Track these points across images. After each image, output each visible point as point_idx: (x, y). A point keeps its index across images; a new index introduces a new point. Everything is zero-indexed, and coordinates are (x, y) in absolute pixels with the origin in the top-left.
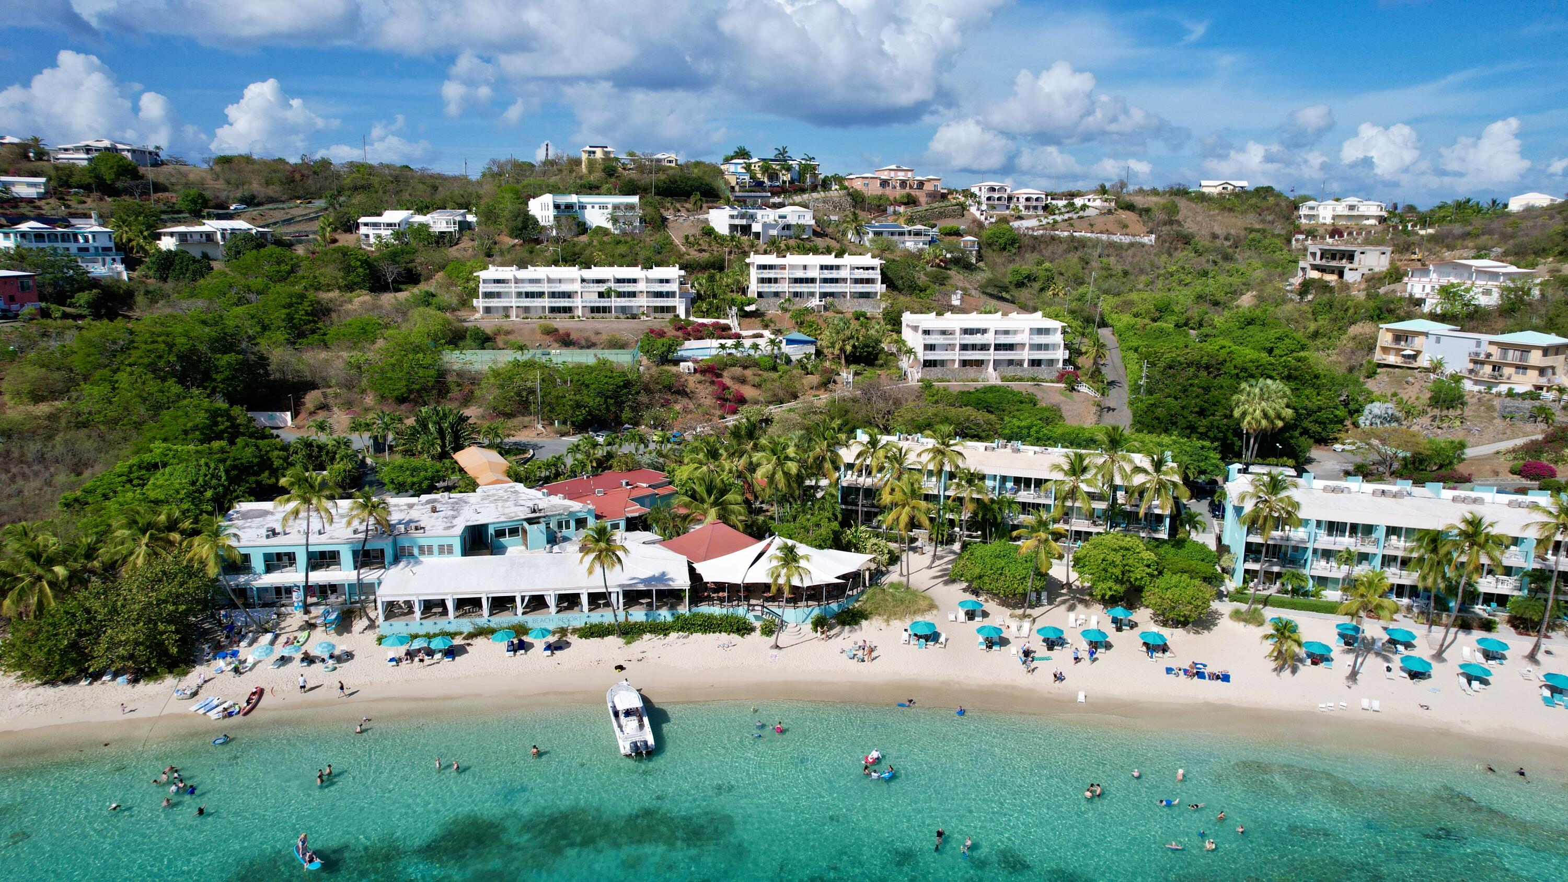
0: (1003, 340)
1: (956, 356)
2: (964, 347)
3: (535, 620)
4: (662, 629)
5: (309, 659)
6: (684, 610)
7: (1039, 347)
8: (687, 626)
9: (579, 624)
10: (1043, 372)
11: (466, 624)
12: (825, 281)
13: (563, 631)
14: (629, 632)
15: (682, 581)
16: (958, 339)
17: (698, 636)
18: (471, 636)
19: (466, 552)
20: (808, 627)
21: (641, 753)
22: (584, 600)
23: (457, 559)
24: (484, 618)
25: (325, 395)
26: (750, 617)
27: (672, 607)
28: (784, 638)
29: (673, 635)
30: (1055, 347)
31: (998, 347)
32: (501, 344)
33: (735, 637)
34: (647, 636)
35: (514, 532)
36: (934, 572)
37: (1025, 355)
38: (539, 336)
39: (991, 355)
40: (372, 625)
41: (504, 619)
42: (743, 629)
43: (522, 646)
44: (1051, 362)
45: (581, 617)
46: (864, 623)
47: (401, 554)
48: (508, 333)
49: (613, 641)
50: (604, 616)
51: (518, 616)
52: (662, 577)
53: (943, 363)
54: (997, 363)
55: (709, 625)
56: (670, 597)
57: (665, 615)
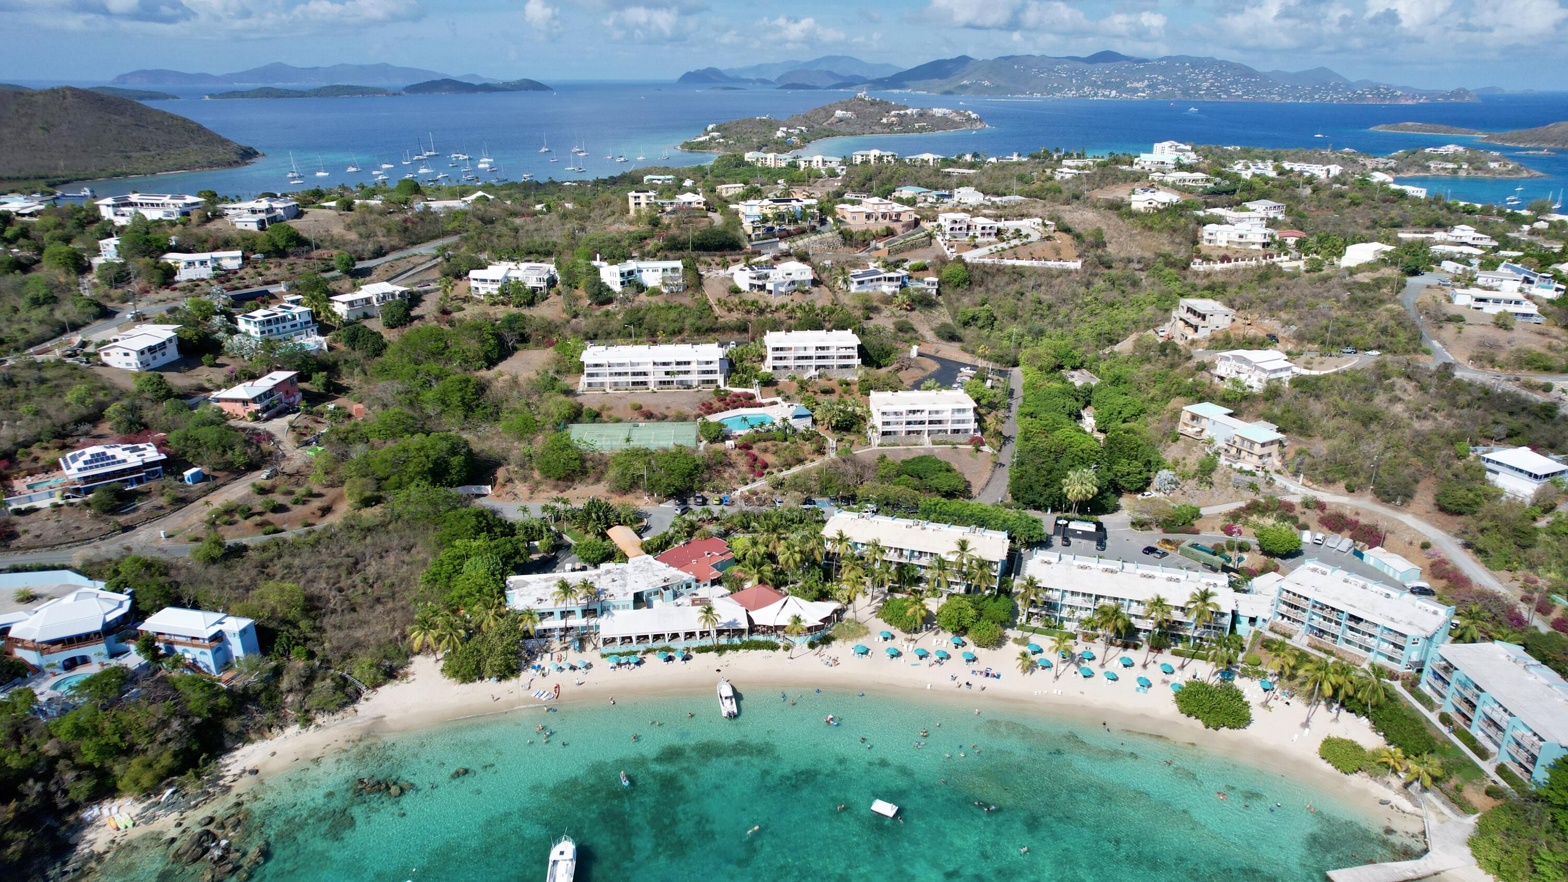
0: (935, 417)
1: (903, 428)
2: (909, 423)
3: (674, 644)
4: (736, 648)
5: (573, 668)
6: (745, 638)
7: (959, 422)
8: (748, 646)
9: (695, 645)
10: (960, 437)
11: (642, 647)
12: (819, 358)
13: (688, 649)
14: (720, 649)
15: (745, 625)
16: (905, 418)
17: (752, 651)
18: (645, 653)
19: (635, 608)
20: (806, 646)
21: (732, 716)
22: (698, 634)
23: (632, 612)
24: (650, 644)
25: (508, 470)
26: (778, 641)
27: (740, 636)
28: (795, 652)
29: (741, 651)
30: (969, 421)
31: (931, 422)
32: (605, 418)
33: (770, 652)
34: (728, 652)
35: (656, 593)
36: (871, 609)
37: (949, 427)
38: (629, 411)
39: (926, 427)
40: (596, 647)
41: (660, 644)
42: (774, 647)
43: (670, 659)
44: (966, 431)
45: (696, 642)
46: (833, 643)
47: (605, 610)
48: (609, 409)
49: (712, 654)
50: (707, 642)
51: (666, 643)
52: (734, 622)
53: (895, 433)
54: (930, 433)
55: (758, 646)
56: (740, 632)
57: (736, 641)
